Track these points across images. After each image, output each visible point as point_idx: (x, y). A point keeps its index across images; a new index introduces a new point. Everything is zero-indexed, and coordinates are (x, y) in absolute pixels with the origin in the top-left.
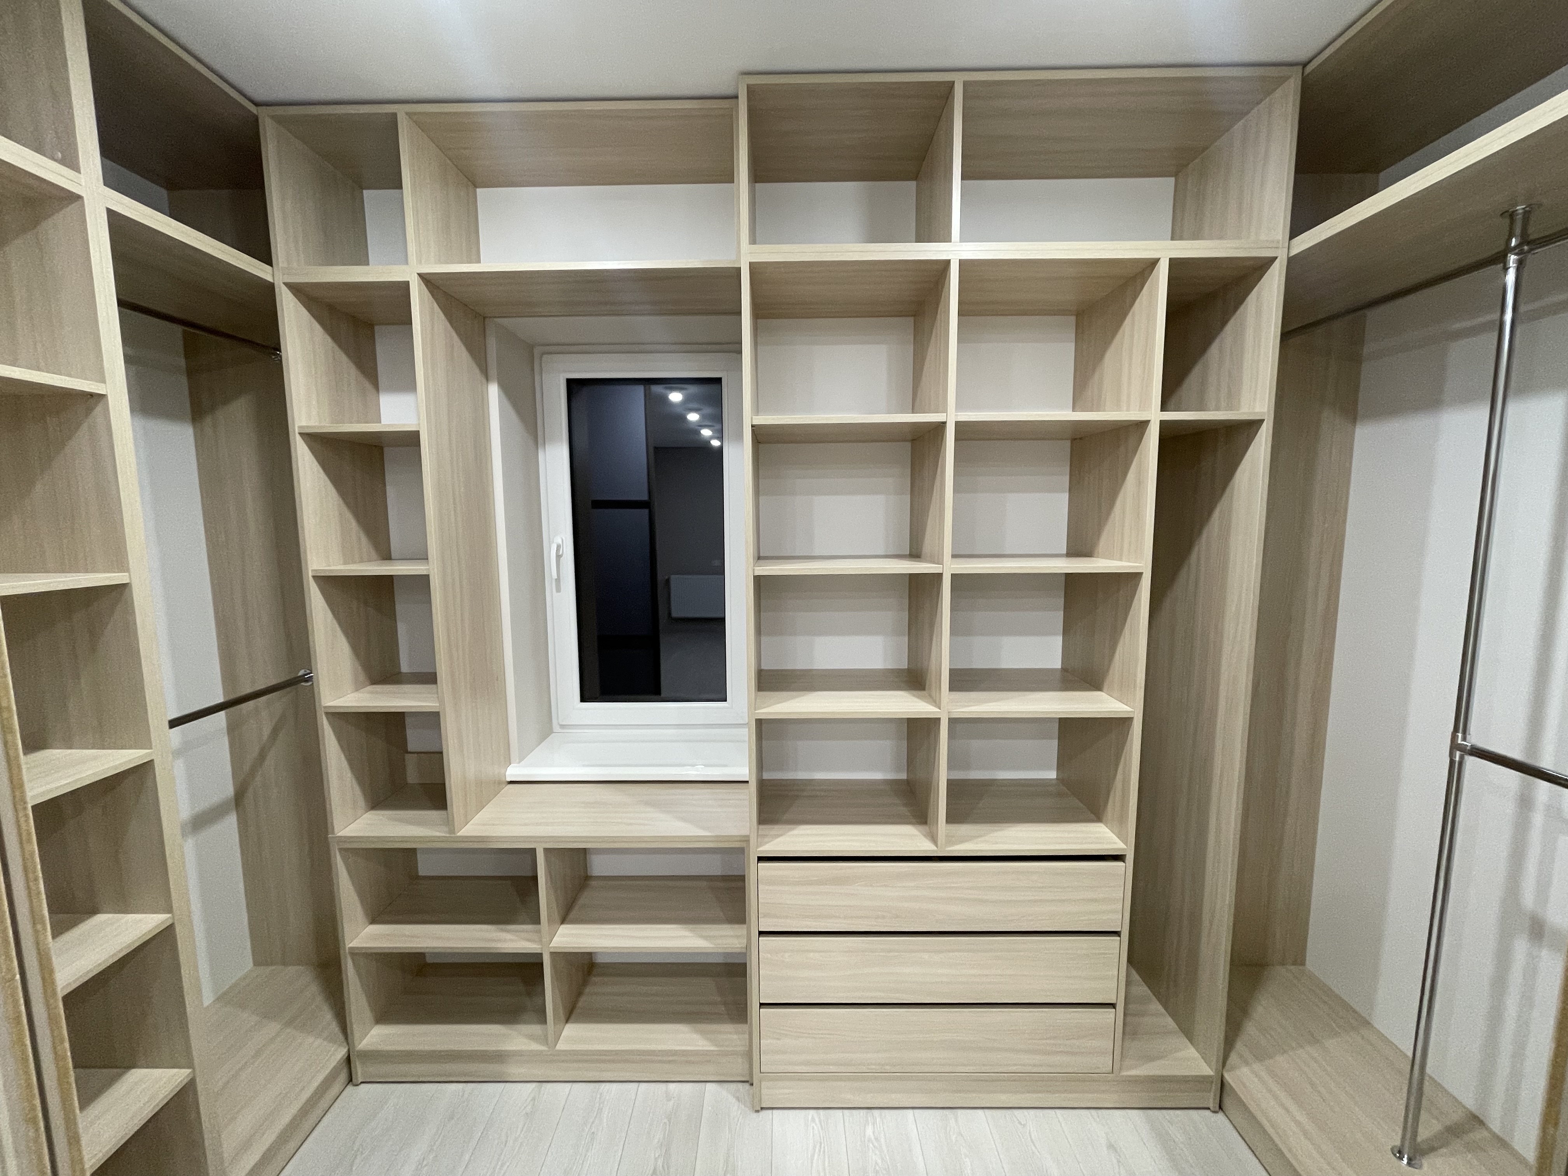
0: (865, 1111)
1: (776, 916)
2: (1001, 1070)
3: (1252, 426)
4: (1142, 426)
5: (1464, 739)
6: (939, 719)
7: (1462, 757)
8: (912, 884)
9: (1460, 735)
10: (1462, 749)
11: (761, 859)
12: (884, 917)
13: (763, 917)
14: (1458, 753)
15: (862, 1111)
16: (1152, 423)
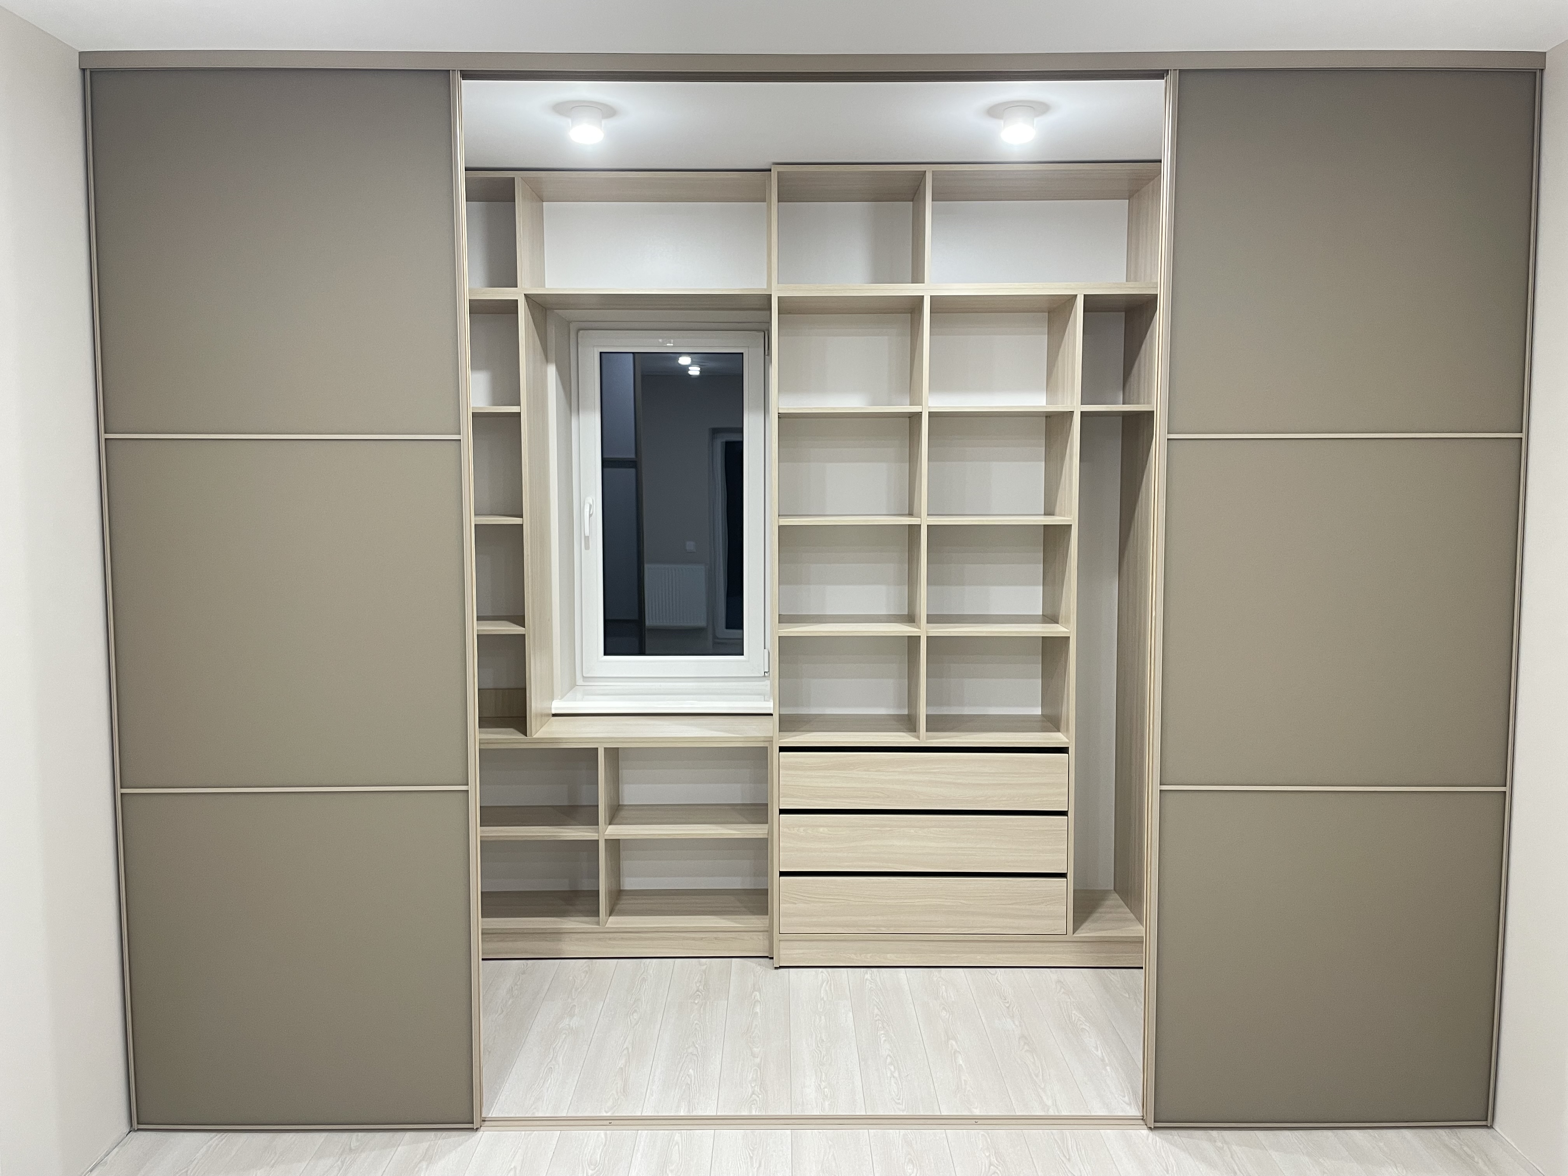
3: (1151, 416)
6: (920, 637)
11: (782, 749)
13: (783, 797)
16: (1075, 414)
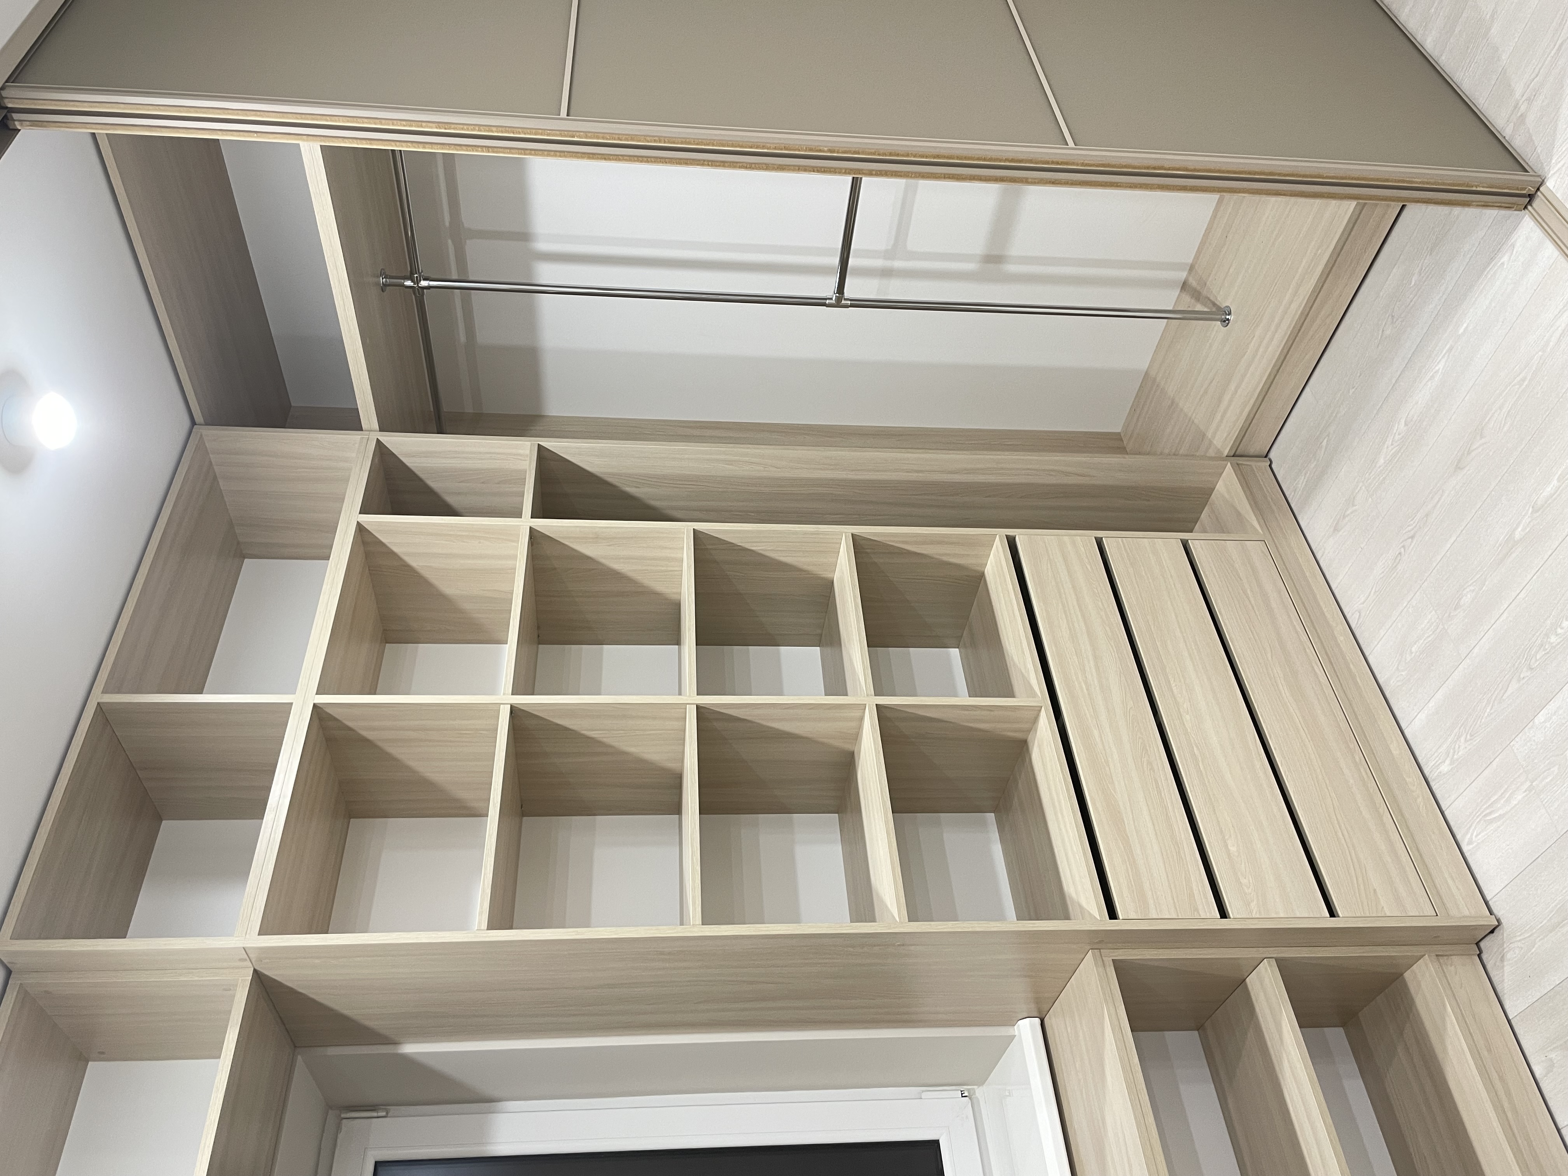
0: (1432, 784)
1: (1191, 896)
2: (1305, 638)
3: (543, 455)
4: (534, 534)
5: (831, 299)
7: (846, 299)
8: (1096, 733)
9: (827, 302)
10: (839, 300)
11: (1112, 914)
12: (1150, 763)
13: (1198, 912)
14: (843, 302)
15: (1434, 788)
16: (532, 525)
